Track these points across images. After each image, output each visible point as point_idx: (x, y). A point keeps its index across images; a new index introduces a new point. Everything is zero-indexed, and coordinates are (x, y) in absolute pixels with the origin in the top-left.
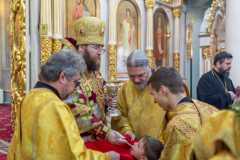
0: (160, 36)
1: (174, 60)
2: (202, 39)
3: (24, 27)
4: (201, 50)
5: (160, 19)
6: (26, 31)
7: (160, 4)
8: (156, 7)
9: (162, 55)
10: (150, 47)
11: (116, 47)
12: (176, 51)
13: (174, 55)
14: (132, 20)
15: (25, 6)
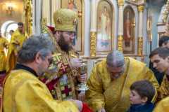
0: (128, 25)
1: (138, 42)
2: (159, 27)
3: (32, 20)
4: (158, 35)
5: (128, 13)
6: (33, 22)
7: (129, 3)
8: (126, 5)
9: (130, 39)
10: (121, 33)
11: (96, 33)
12: (140, 36)
13: (139, 38)
14: (108, 14)
15: (32, 6)
